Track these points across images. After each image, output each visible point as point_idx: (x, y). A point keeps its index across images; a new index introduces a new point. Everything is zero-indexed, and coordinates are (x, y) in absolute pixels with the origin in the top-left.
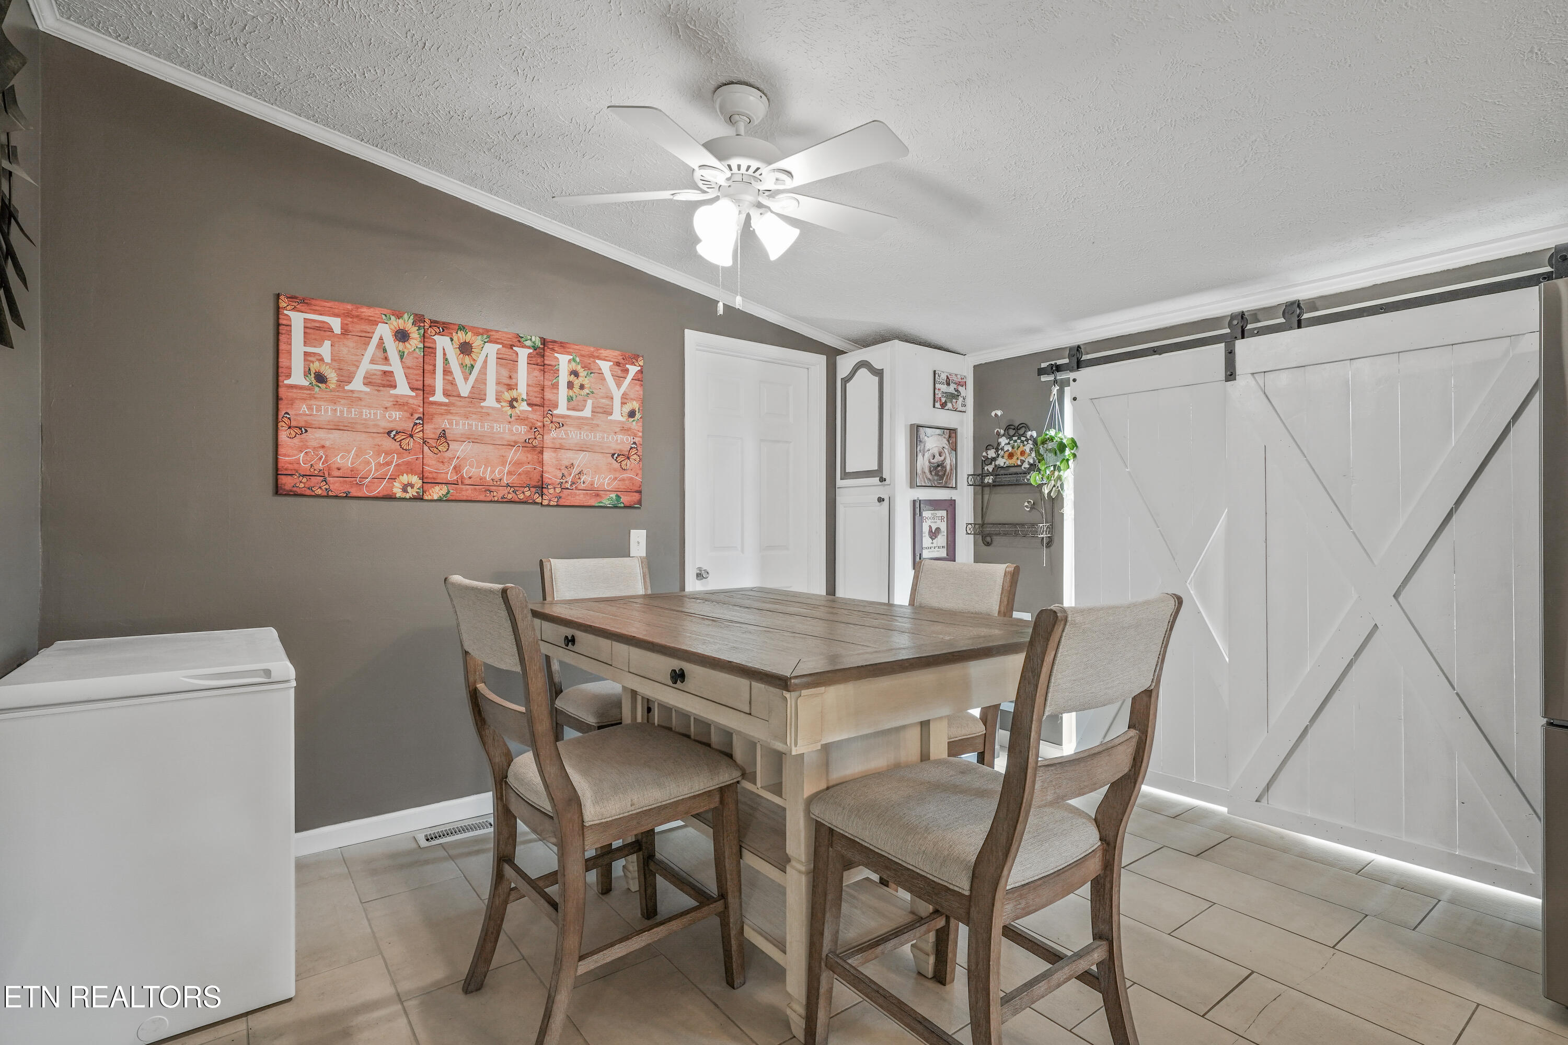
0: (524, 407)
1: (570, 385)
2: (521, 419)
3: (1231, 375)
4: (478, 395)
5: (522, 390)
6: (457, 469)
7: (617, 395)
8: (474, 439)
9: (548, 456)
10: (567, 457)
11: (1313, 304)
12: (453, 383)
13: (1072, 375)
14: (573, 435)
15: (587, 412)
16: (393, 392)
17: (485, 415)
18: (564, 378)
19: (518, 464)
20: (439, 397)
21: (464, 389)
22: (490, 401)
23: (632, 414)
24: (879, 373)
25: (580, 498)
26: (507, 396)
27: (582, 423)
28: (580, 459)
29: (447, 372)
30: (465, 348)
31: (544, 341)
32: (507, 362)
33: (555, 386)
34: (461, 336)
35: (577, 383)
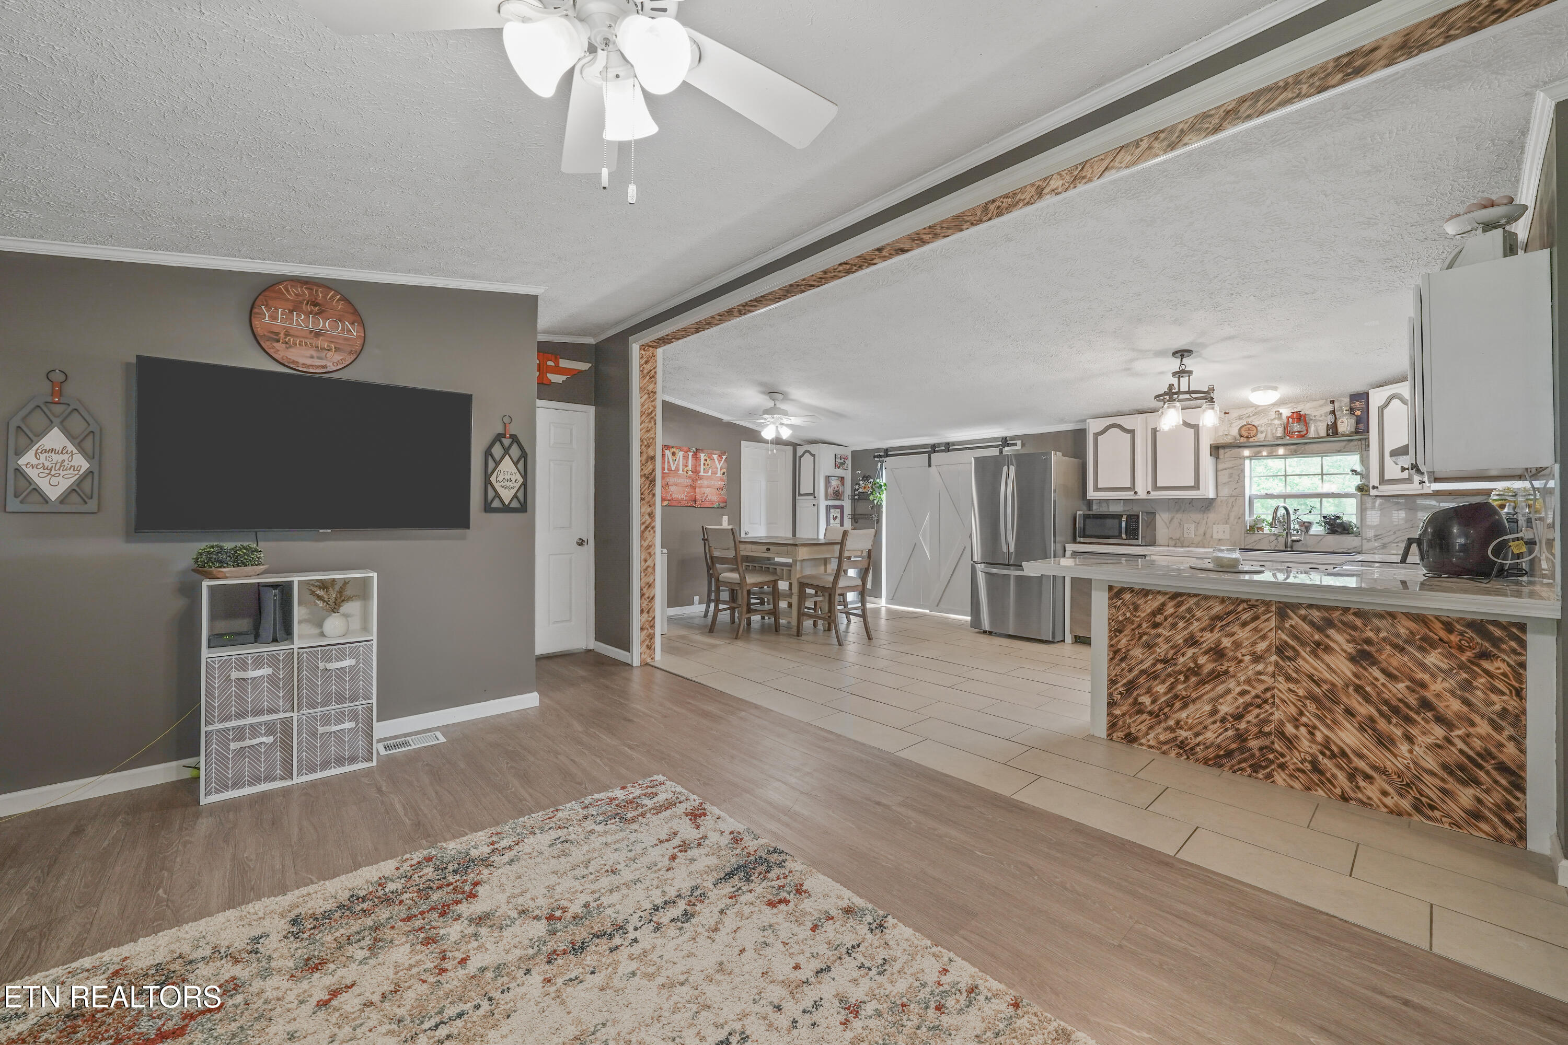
0: (690, 473)
1: (704, 464)
2: (690, 477)
3: (930, 466)
4: (677, 470)
5: (690, 467)
6: (671, 495)
7: (719, 467)
8: (677, 485)
9: (697, 490)
10: (703, 490)
11: (954, 444)
12: (670, 466)
13: (885, 459)
14: (705, 482)
15: (709, 474)
17: (679, 476)
18: (702, 462)
19: (688, 493)
20: (666, 471)
21: (673, 468)
22: (681, 472)
23: (724, 474)
24: (814, 456)
25: (707, 505)
26: (685, 470)
27: (708, 478)
28: (707, 491)
29: (668, 462)
30: (674, 454)
31: (697, 450)
32: (686, 458)
33: (700, 465)
34: (673, 450)
35: (706, 463)
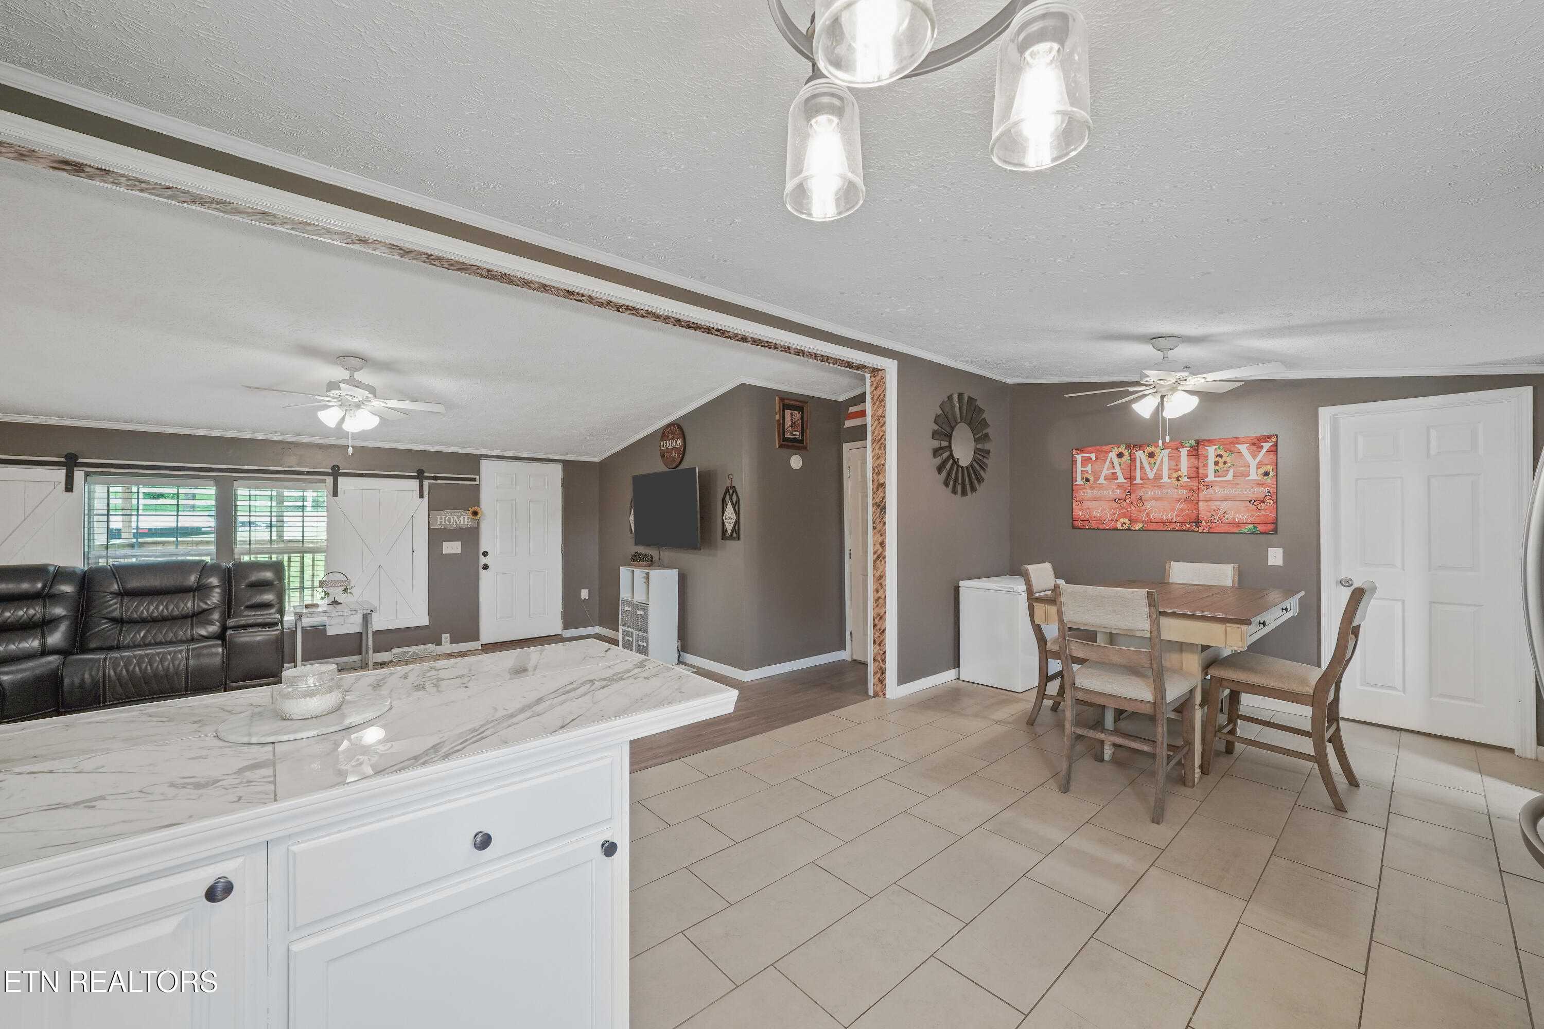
0: (1186, 479)
1: (1216, 463)
2: (1184, 486)
4: (1158, 477)
5: (1184, 470)
6: (1148, 515)
7: (1253, 464)
8: (1157, 499)
9: (1201, 505)
10: (1214, 505)
12: (1145, 473)
14: (1219, 492)
15: (1230, 477)
16: (1117, 481)
17: (1162, 486)
18: (1212, 459)
19: (1182, 510)
20: (1138, 481)
21: (1151, 475)
22: (1165, 479)
23: (1267, 474)
25: (1225, 528)
26: (1175, 475)
27: (1225, 485)
28: (1224, 506)
29: (1142, 468)
30: (1151, 455)
31: (1198, 442)
32: (1175, 457)
33: (1206, 465)
34: (1149, 449)
35: (1221, 461)
